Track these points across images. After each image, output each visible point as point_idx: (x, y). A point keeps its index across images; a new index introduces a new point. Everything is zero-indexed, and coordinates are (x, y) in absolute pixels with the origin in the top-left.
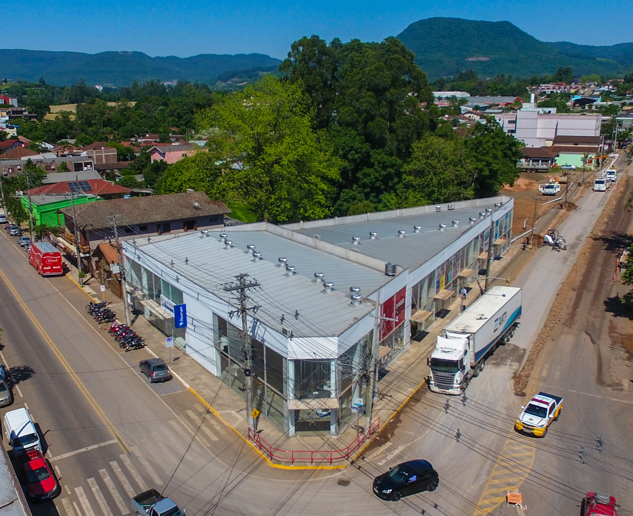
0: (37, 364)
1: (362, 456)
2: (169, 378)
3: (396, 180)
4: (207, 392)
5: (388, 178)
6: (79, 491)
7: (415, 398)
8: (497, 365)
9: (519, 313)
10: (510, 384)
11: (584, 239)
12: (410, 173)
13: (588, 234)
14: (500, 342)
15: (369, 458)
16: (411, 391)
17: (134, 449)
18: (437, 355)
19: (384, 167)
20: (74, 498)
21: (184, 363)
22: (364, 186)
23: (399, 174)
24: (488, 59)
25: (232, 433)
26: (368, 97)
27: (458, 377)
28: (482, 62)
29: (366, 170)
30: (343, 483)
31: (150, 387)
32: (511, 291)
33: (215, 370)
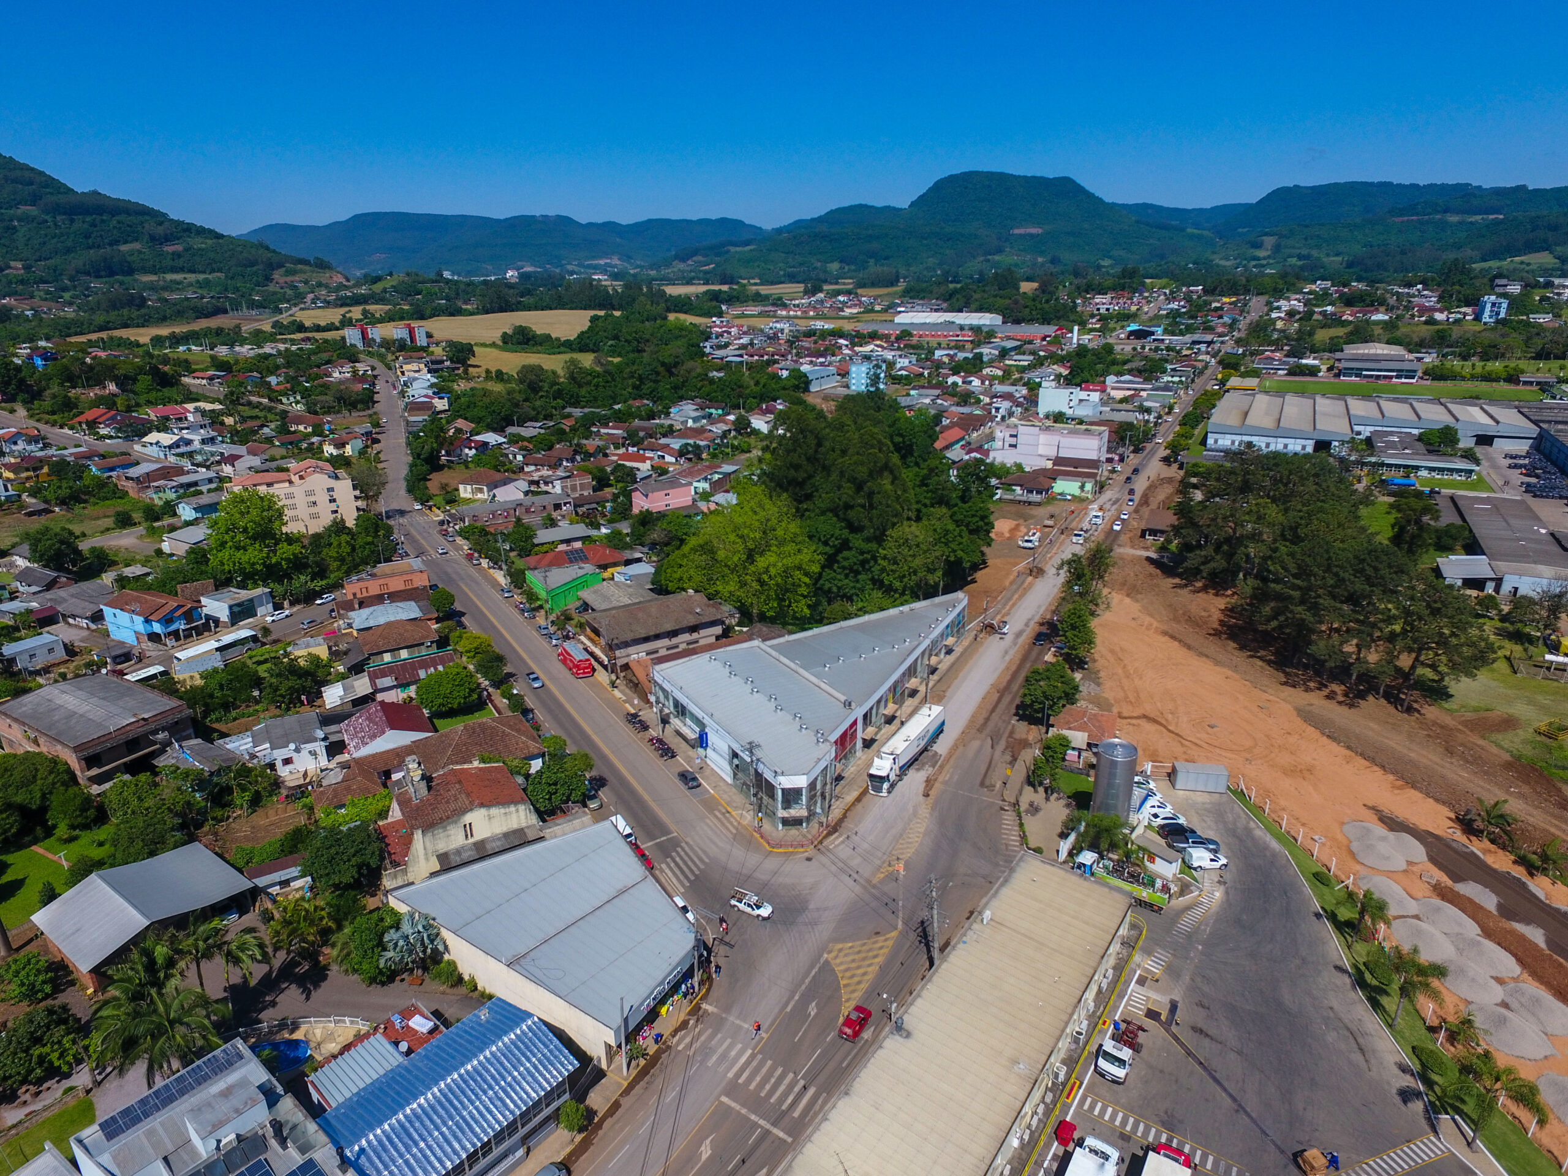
0: (607, 774)
1: (821, 842)
2: (699, 785)
3: (872, 563)
4: (725, 796)
5: (863, 563)
6: (664, 866)
7: (858, 799)
8: (918, 770)
9: (943, 723)
10: (922, 787)
11: (1032, 624)
12: (885, 558)
13: (1037, 618)
14: (925, 749)
15: (825, 843)
16: (855, 794)
17: (688, 840)
18: (873, 771)
19: (862, 553)
20: (662, 871)
21: (707, 772)
22: (844, 568)
23: (875, 558)
24: (1040, 231)
25: (744, 827)
26: (848, 489)
27: (886, 786)
28: (1032, 236)
29: (846, 553)
30: (809, 859)
31: (687, 792)
32: (937, 709)
33: (729, 780)
